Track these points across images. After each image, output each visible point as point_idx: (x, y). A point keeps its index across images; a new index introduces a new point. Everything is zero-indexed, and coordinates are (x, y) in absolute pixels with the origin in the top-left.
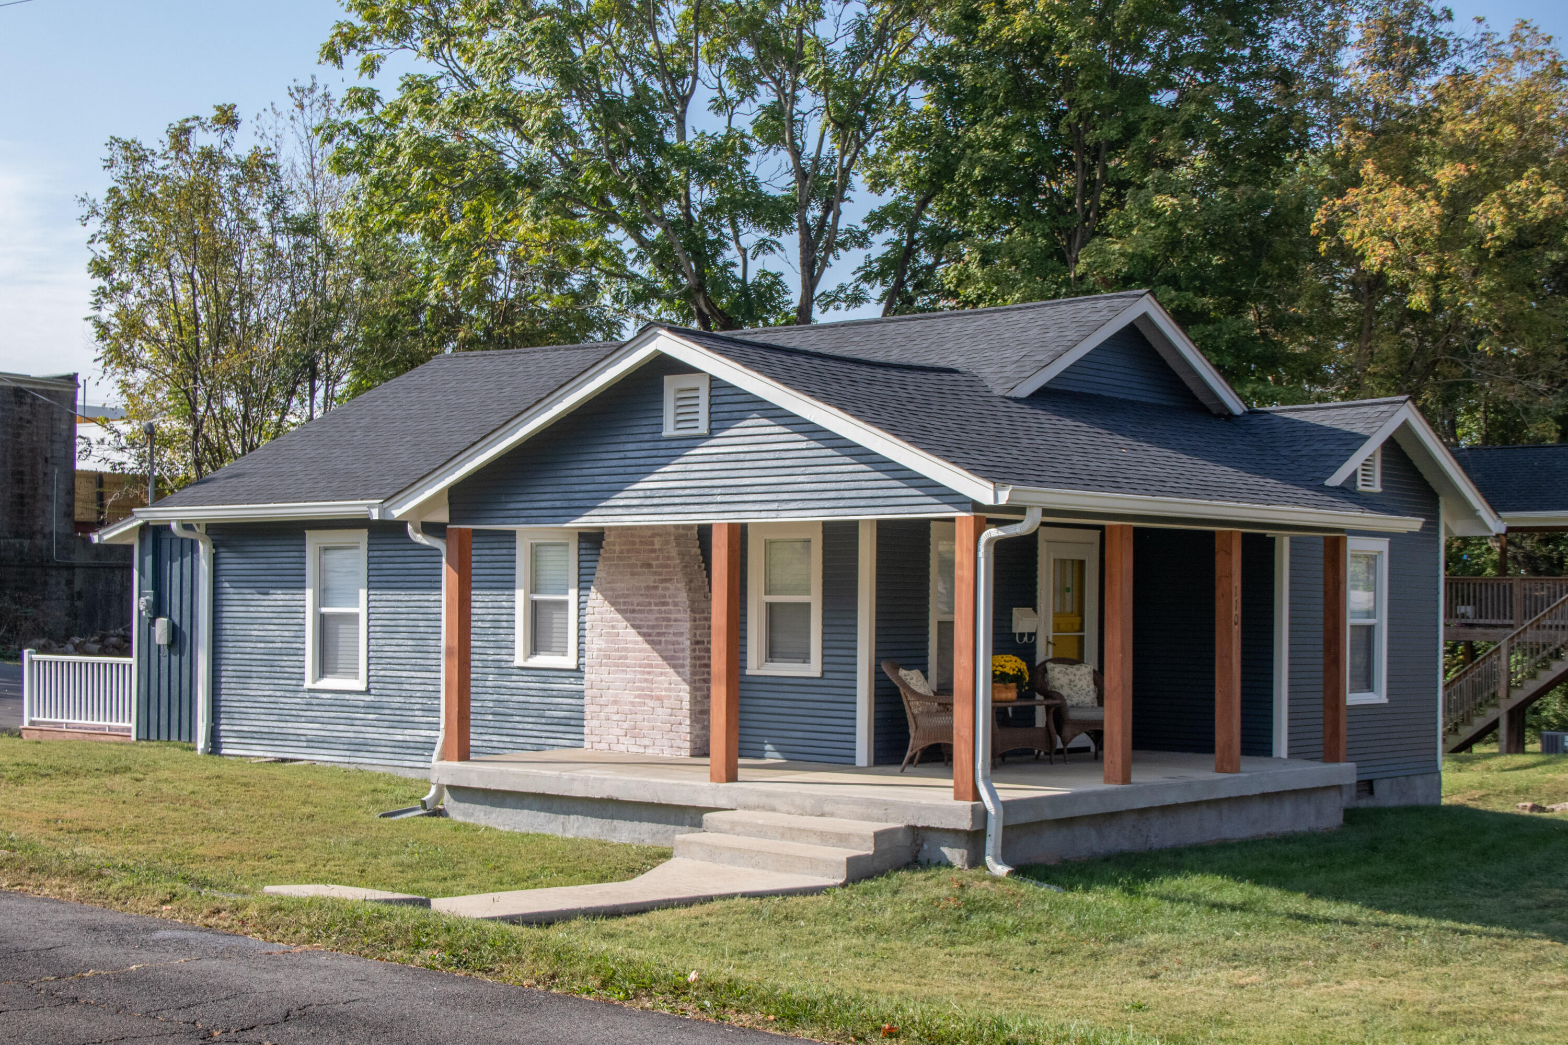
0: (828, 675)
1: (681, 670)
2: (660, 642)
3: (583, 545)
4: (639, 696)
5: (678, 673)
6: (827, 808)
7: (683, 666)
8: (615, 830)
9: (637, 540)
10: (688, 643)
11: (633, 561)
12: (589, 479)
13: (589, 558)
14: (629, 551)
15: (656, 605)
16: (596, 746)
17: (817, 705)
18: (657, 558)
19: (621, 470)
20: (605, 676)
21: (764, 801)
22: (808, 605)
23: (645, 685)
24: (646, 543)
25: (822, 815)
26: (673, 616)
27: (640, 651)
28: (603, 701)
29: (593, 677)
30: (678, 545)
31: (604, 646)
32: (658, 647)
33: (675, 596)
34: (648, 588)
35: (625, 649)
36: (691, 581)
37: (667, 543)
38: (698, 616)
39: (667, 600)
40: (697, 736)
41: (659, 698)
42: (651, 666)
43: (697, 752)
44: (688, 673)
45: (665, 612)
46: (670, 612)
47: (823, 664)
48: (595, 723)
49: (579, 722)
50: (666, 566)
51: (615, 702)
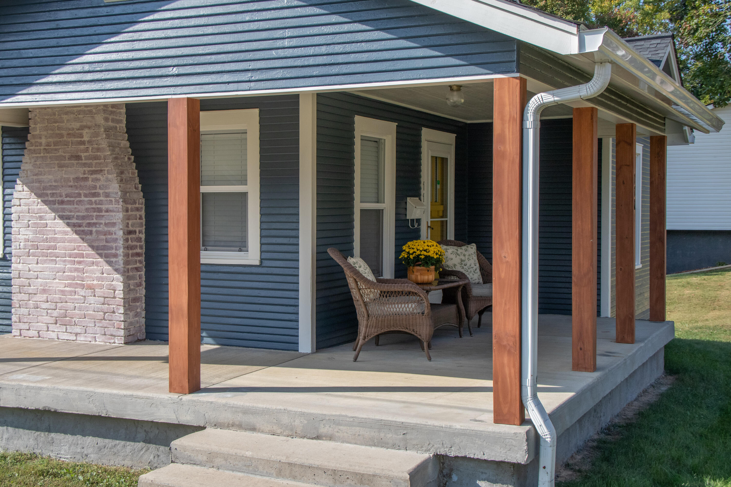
0: (266, 263)
1: (114, 260)
2: (91, 233)
3: (7, 140)
4: (69, 285)
5: (108, 262)
6: (324, 430)
7: (116, 256)
8: (52, 442)
9: (64, 132)
10: (121, 233)
11: (61, 153)
12: (15, 54)
13: (13, 152)
14: (56, 144)
15: (86, 195)
16: (24, 333)
17: (256, 292)
18: (87, 150)
19: (53, 42)
20: (33, 266)
21: (239, 418)
22: (244, 195)
23: (75, 274)
24: (74, 136)
25: (318, 438)
26: (104, 207)
27: (70, 241)
28: (31, 289)
29: (20, 266)
30: (108, 137)
31: (31, 236)
32: (88, 237)
33: (106, 187)
34: (77, 179)
35: (55, 240)
36: (122, 173)
37: (96, 135)
38: (130, 206)
39: (98, 191)
40: (131, 324)
41: (90, 287)
42: (82, 256)
43: (131, 339)
44: (121, 262)
45: (96, 202)
46: (101, 202)
47: (261, 252)
48: (24, 311)
49: (7, 309)
50: (96, 158)
51: (44, 291)
